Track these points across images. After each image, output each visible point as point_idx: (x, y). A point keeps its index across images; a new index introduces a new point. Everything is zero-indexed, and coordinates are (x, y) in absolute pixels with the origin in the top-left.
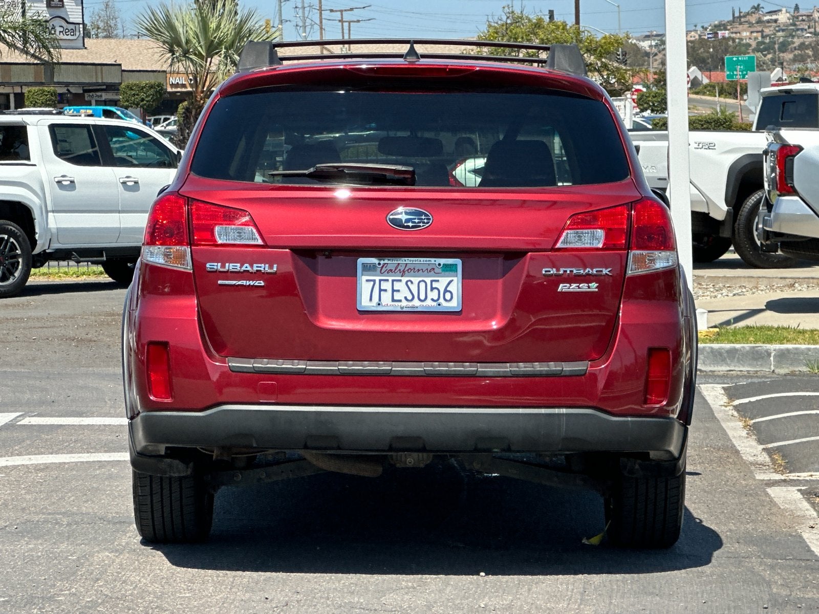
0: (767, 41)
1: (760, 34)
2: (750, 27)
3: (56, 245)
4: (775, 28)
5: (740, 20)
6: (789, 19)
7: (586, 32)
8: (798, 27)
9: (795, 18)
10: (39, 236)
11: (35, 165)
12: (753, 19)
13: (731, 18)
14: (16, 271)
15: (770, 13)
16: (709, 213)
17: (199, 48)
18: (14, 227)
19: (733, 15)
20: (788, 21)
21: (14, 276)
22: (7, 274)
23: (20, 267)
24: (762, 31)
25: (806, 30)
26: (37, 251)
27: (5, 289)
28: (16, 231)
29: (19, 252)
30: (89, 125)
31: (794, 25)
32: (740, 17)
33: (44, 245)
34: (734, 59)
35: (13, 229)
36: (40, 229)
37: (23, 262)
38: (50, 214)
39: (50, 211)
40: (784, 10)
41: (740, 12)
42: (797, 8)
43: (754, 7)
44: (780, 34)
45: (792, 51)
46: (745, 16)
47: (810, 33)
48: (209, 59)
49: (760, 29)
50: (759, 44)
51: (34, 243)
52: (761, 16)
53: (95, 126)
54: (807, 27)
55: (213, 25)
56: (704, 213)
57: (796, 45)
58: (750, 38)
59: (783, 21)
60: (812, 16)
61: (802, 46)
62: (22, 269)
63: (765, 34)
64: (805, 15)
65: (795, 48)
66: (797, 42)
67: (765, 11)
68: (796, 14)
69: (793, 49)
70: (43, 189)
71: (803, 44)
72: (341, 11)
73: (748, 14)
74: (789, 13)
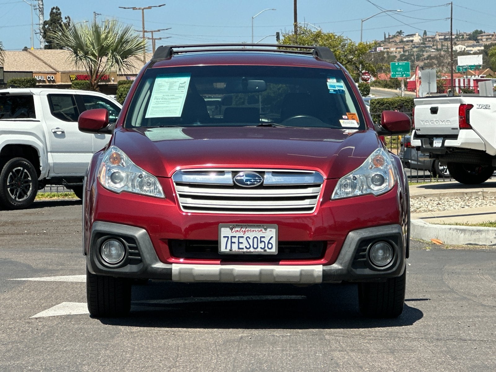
0: (407, 54)
1: (402, 50)
2: (395, 45)
3: (52, 175)
4: (411, 46)
5: (389, 41)
6: (421, 40)
7: (348, 40)
8: (427, 45)
9: (424, 39)
10: (42, 168)
11: (39, 121)
12: (398, 40)
13: (383, 39)
14: (28, 191)
15: (408, 36)
16: (486, 151)
17: (94, 51)
18: (27, 162)
19: (385, 37)
20: (420, 41)
21: (27, 195)
22: (23, 193)
23: (31, 189)
24: (403, 48)
25: (431, 47)
26: (41, 178)
27: (22, 203)
28: (29, 165)
29: (30, 179)
30: (72, 95)
31: (424, 44)
32: (389, 38)
33: (45, 174)
34: (396, 64)
35: (27, 163)
36: (43, 163)
37: (33, 185)
38: (49, 154)
39: (49, 152)
40: (417, 34)
41: (389, 36)
42: (425, 33)
43: (398, 32)
44: (415, 49)
45: (422, 61)
46: (392, 38)
47: (434, 49)
48: (100, 58)
49: (402, 46)
50: (402, 56)
51: (39, 172)
52: (402, 38)
53: (76, 95)
54: (432, 45)
55: (103, 36)
56: (483, 151)
57: (425, 56)
58: (396, 52)
59: (417, 41)
60: (435, 38)
61: (429, 57)
62: (32, 190)
63: (405, 49)
64: (431, 38)
65: (425, 58)
66: (426, 55)
67: (405, 34)
68: (425, 37)
69: (423, 59)
70: (44, 136)
71: (430, 56)
72: (152, 32)
73: (394, 36)
74: (420, 36)
